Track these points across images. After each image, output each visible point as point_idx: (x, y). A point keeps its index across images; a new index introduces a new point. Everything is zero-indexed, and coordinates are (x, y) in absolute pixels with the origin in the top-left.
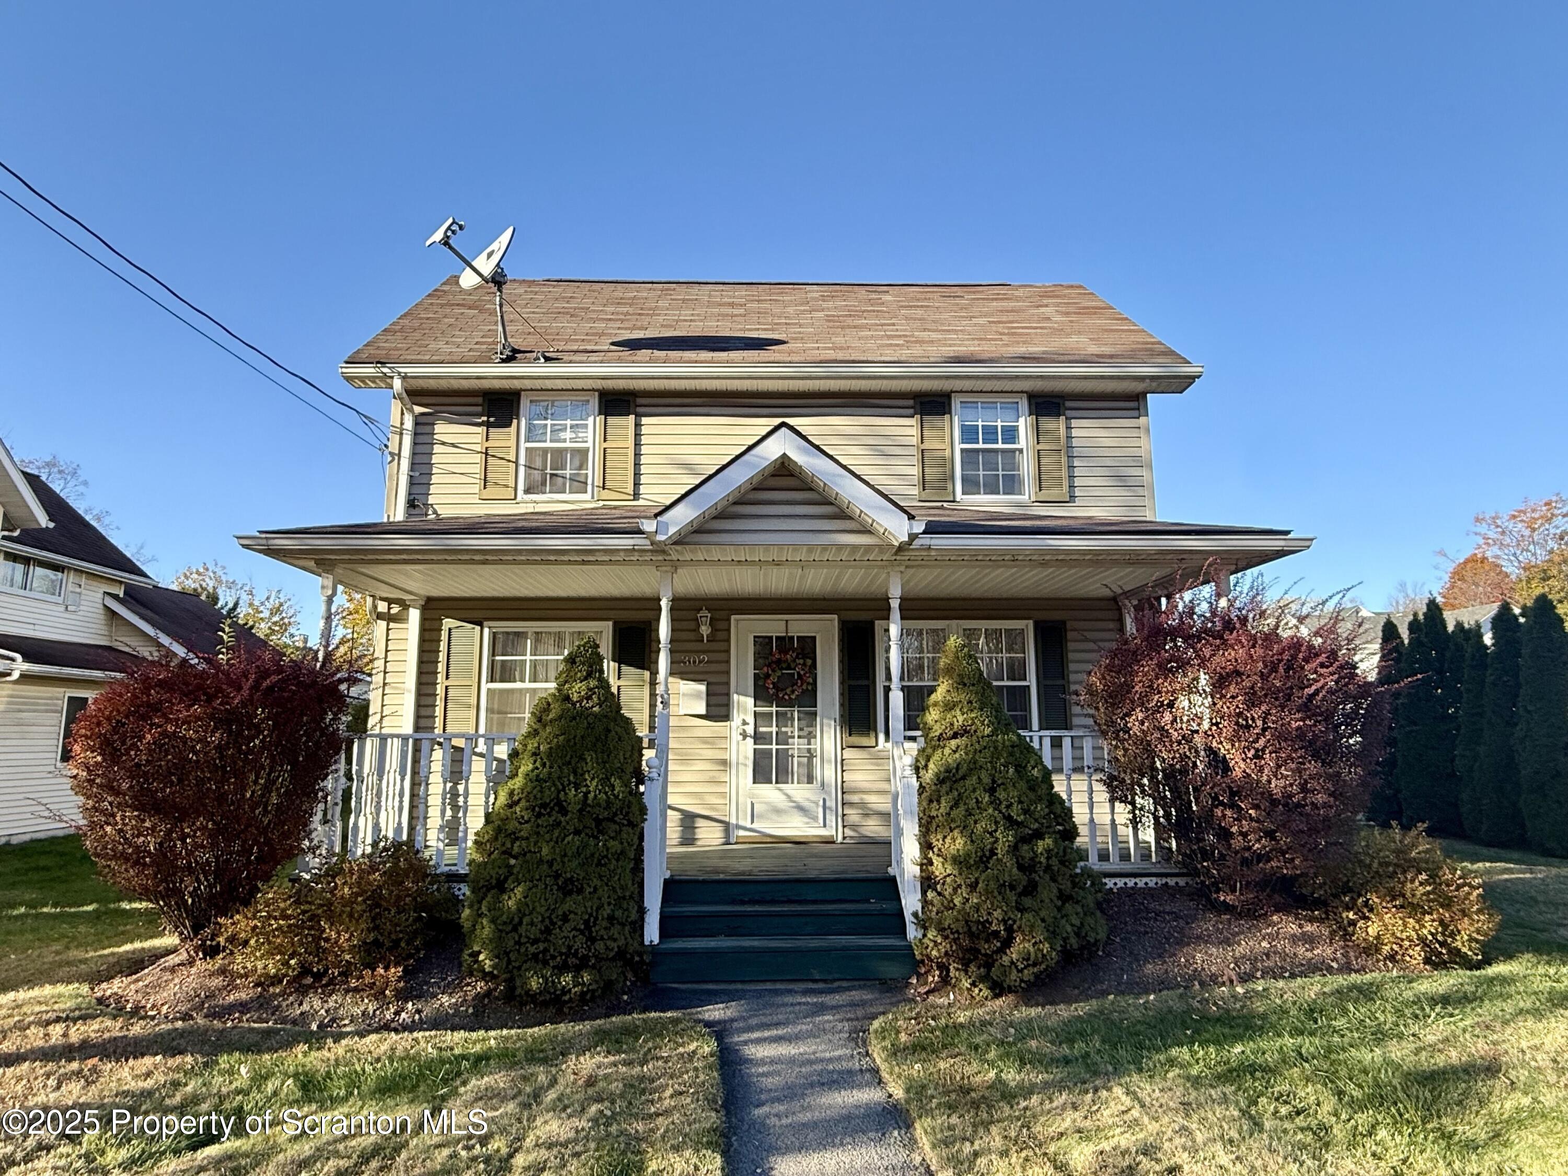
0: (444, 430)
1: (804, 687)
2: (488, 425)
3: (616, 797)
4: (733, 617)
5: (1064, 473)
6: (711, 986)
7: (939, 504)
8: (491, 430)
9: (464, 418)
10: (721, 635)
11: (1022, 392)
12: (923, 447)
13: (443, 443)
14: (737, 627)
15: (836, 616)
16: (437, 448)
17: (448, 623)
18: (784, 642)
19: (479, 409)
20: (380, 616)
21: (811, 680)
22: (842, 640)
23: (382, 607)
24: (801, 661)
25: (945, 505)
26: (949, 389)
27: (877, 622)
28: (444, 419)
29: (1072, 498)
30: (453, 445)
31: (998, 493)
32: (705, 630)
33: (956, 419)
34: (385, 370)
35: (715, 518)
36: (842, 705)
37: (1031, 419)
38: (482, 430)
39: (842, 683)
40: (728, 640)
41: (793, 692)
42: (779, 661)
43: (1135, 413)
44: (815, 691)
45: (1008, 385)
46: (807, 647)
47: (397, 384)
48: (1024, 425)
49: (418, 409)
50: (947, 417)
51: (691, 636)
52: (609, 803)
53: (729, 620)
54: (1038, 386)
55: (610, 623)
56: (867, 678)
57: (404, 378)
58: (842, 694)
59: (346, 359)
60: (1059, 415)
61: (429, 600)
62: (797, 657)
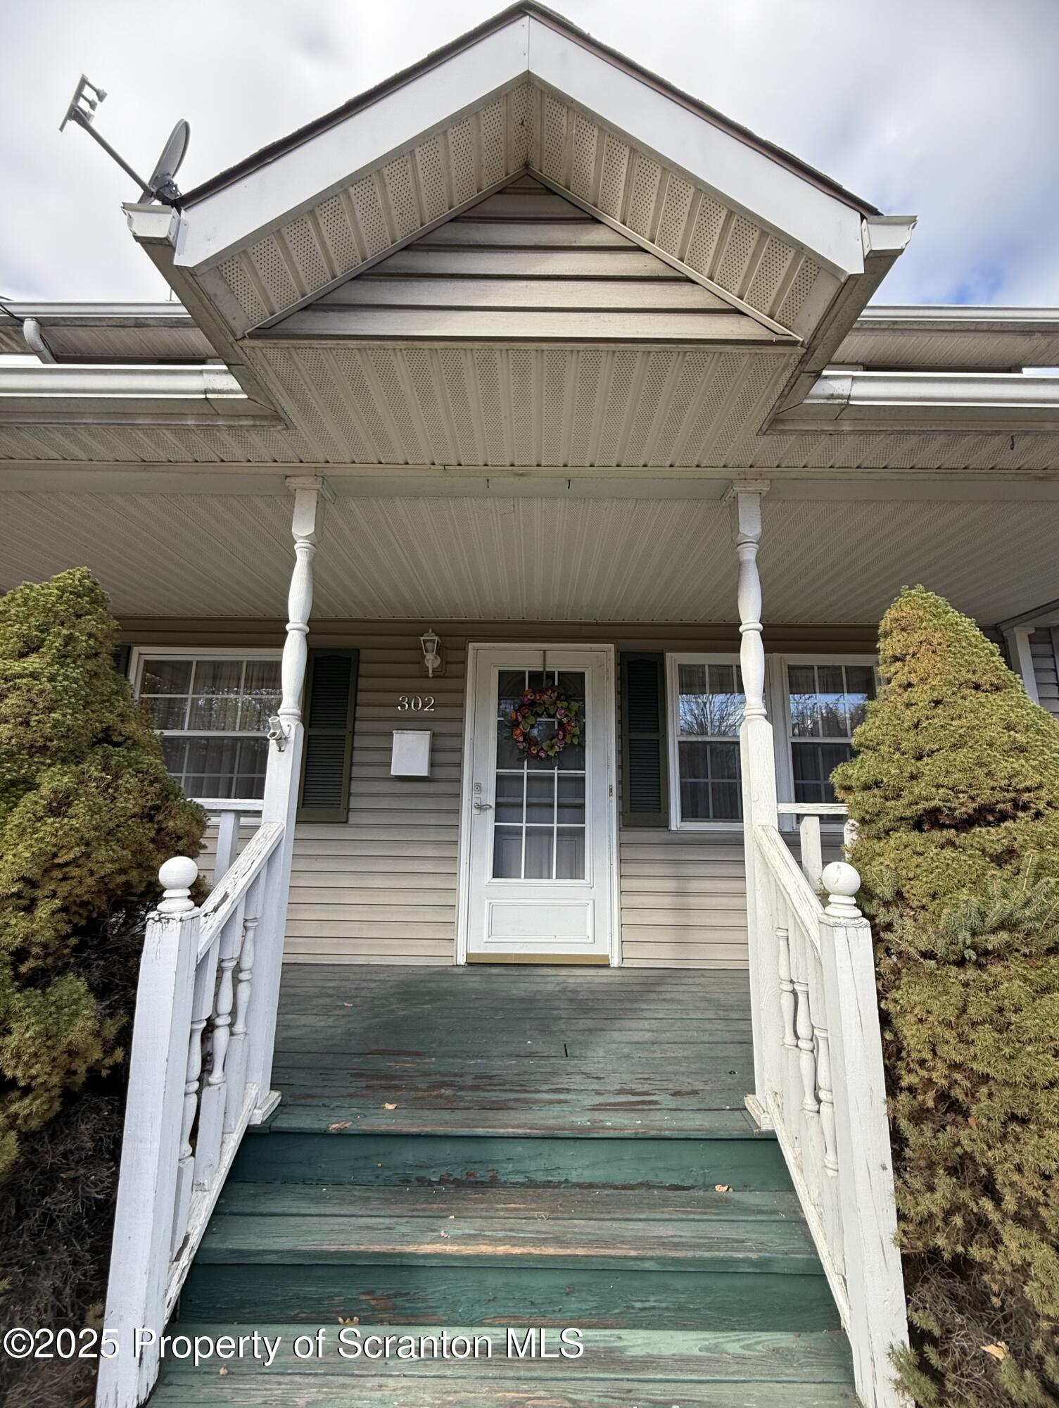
1: (568, 740)
4: (471, 645)
10: (454, 669)
14: (476, 658)
15: (612, 646)
18: (540, 679)
21: (577, 731)
22: (620, 678)
24: (565, 704)
27: (668, 655)
32: (432, 661)
35: (358, 278)
36: (620, 767)
39: (620, 737)
40: (463, 676)
41: (552, 747)
42: (533, 704)
44: (582, 746)
46: (571, 687)
51: (413, 669)
53: (465, 649)
56: (657, 730)
58: (620, 752)
62: (558, 698)
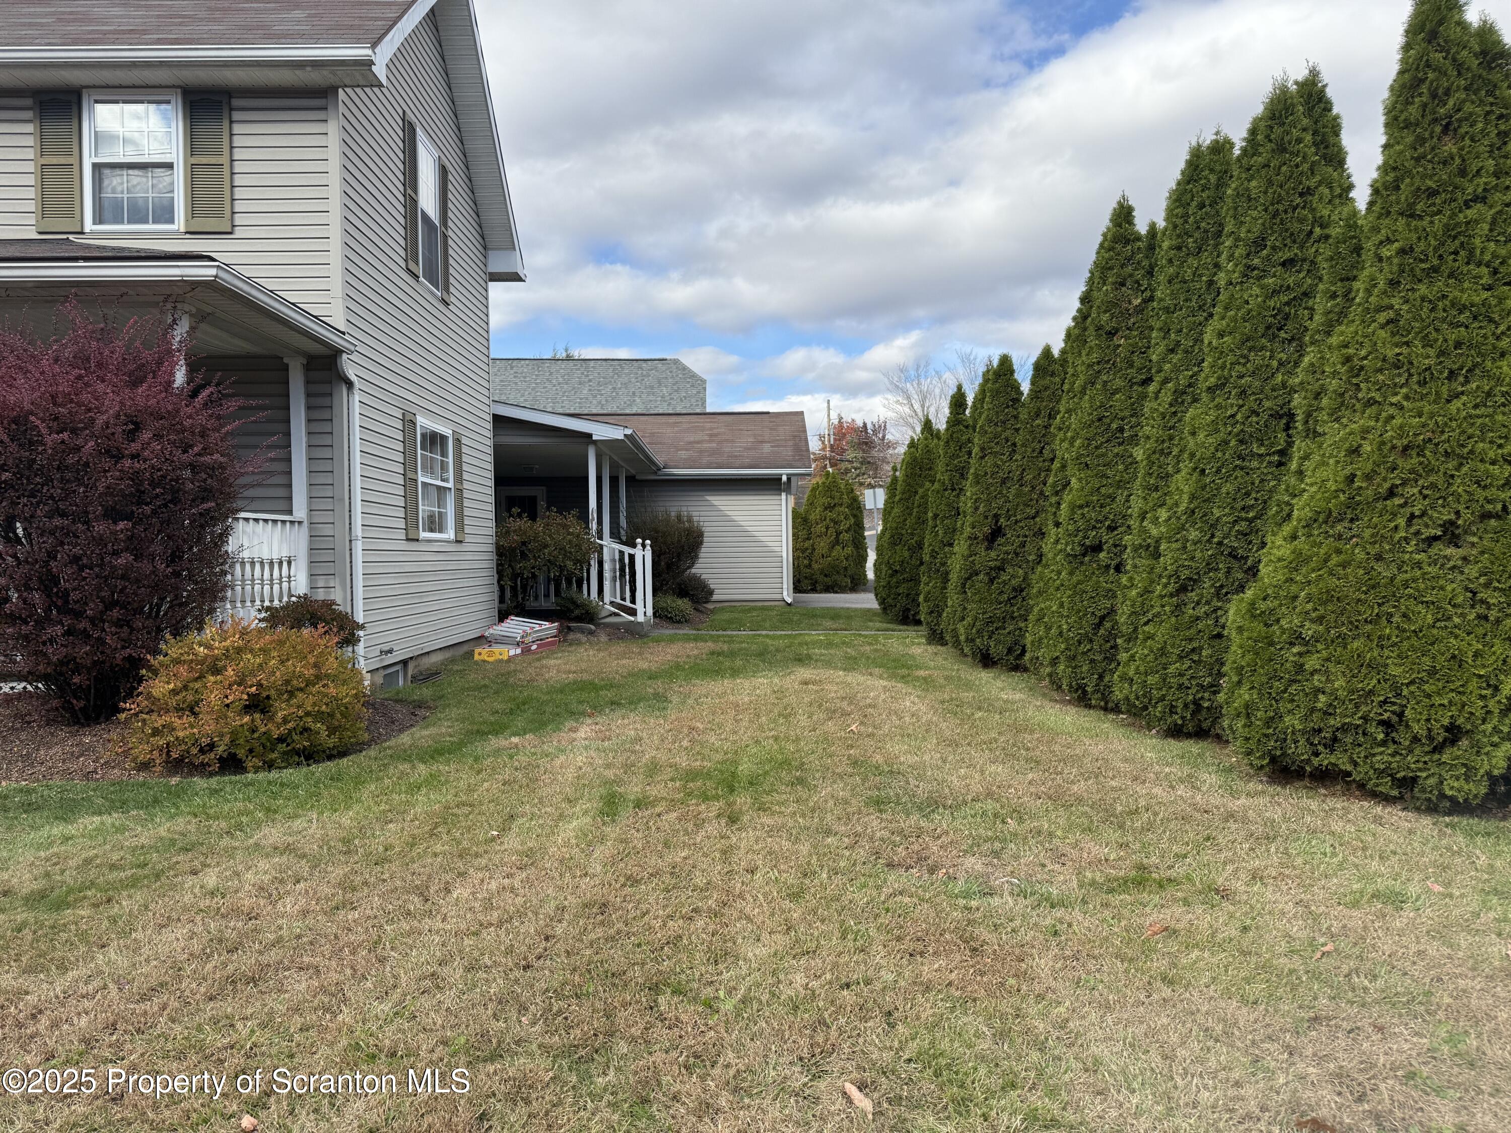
5: (226, 197)
7: (63, 237)
11: (179, 85)
12: (43, 161)
25: (71, 237)
26: (78, 81)
29: (235, 228)
31: (147, 223)
33: (87, 124)
43: (320, 115)
45: (149, 77)
48: (177, 130)
50: (75, 120)
54: (188, 77)
60: (219, 118)
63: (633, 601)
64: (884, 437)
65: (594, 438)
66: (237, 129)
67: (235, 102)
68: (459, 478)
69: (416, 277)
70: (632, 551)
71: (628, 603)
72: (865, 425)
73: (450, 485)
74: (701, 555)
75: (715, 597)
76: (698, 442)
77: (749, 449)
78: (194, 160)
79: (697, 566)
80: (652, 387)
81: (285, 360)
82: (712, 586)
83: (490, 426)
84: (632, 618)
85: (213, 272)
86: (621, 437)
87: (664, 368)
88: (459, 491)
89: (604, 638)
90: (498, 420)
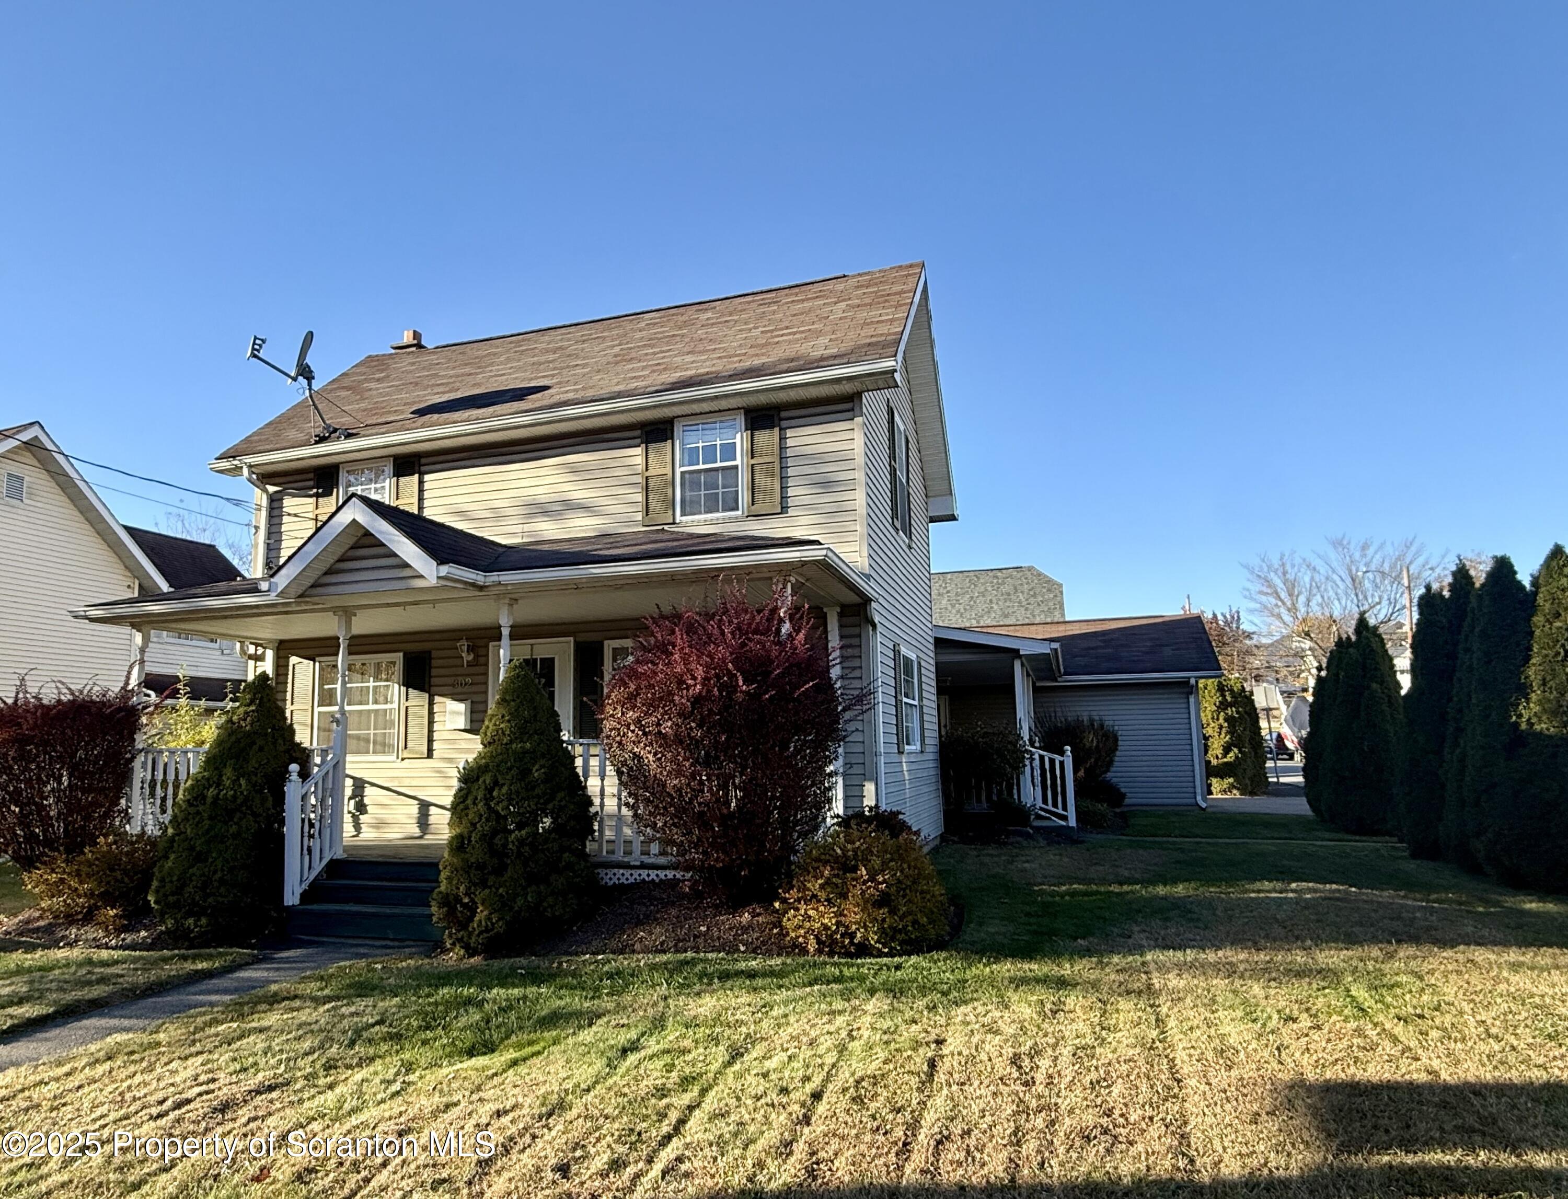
0: (290, 504)
2: (317, 496)
3: (242, 793)
4: (491, 644)
5: (777, 486)
6: (325, 939)
7: (660, 527)
8: (320, 500)
9: (302, 492)
10: (482, 660)
11: (739, 408)
12: (647, 474)
13: (289, 514)
14: (494, 652)
15: (572, 639)
16: (285, 519)
17: (294, 660)
18: (530, 664)
19: (311, 483)
20: (251, 657)
22: (576, 660)
23: (252, 650)
25: (666, 527)
26: (671, 415)
27: (606, 643)
28: (289, 494)
29: (784, 509)
30: (296, 515)
31: (718, 511)
32: (466, 657)
33: (677, 443)
34: (236, 462)
36: (575, 718)
37: (746, 435)
38: (313, 500)
39: (575, 698)
40: (487, 665)
43: (849, 415)
45: (724, 404)
46: (548, 668)
47: (245, 471)
48: (740, 440)
49: (272, 489)
50: (670, 441)
51: (459, 662)
52: (234, 797)
53: (487, 647)
54: (752, 401)
55: (401, 654)
57: (250, 466)
58: (575, 708)
59: (217, 455)
60: (772, 427)
61: (281, 642)
63: (1065, 808)
64: (1238, 628)
65: (1022, 653)
66: (789, 433)
67: (784, 414)
68: (921, 698)
69: (897, 530)
70: (1057, 758)
71: (1060, 811)
72: (1215, 616)
73: (916, 703)
74: (1116, 759)
75: (1127, 801)
76: (1093, 649)
77: (1147, 653)
78: (753, 462)
79: (1113, 769)
80: (1009, 594)
81: (825, 610)
82: (1123, 790)
83: (932, 647)
84: (1063, 823)
85: (824, 552)
86: (1048, 651)
87: (1019, 575)
88: (921, 707)
89: (1043, 843)
90: (940, 643)
